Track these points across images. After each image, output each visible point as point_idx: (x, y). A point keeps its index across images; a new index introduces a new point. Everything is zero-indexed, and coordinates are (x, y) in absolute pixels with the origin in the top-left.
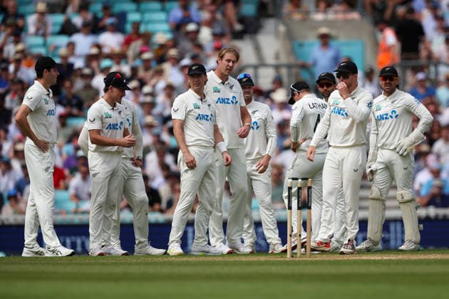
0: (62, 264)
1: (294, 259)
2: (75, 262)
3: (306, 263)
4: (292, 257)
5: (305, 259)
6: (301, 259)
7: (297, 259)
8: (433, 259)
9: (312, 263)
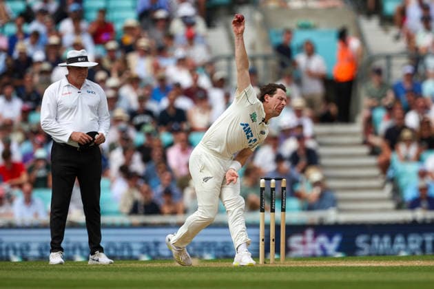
0: (17, 269)
1: (266, 265)
2: (30, 267)
3: (279, 270)
4: (265, 263)
5: (278, 265)
6: (274, 265)
7: (270, 266)
8: (417, 266)
9: (286, 270)
